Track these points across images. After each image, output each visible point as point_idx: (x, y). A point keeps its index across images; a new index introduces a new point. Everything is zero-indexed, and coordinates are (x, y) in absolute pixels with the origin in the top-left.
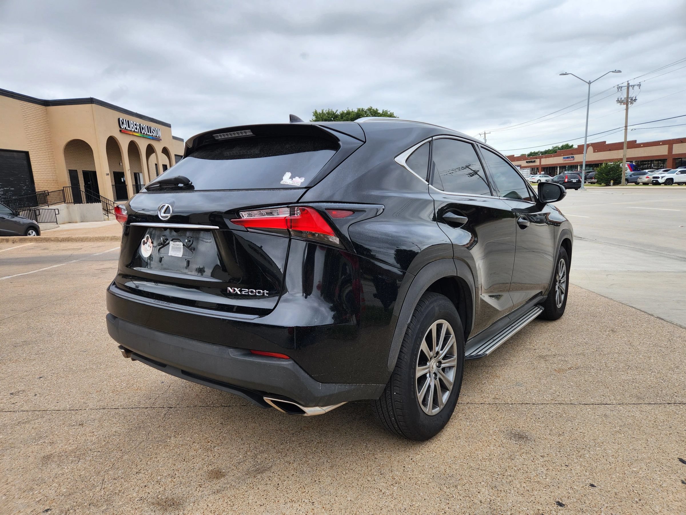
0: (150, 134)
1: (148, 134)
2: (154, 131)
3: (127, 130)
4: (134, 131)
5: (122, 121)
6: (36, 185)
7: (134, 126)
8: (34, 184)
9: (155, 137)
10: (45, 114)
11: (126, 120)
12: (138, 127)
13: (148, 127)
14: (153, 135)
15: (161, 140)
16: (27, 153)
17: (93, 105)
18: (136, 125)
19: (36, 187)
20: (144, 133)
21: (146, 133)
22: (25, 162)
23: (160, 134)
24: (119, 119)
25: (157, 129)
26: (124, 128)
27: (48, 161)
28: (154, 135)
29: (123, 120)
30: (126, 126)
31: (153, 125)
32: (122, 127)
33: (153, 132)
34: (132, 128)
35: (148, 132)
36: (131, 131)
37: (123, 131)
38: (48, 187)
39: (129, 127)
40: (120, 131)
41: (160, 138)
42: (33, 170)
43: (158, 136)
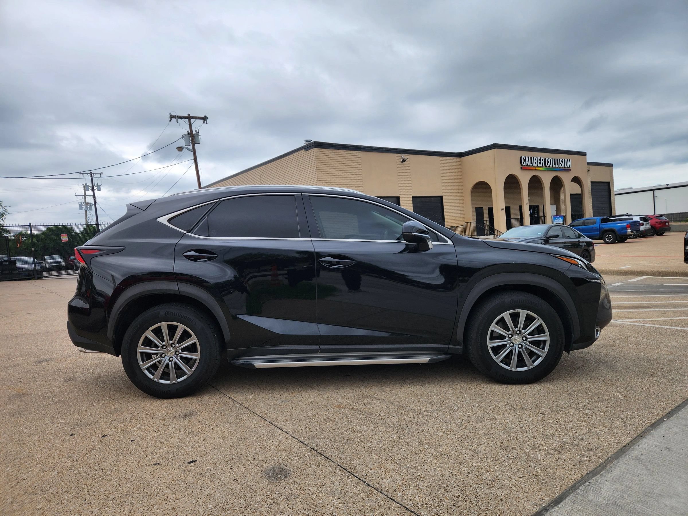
0: (557, 166)
1: (554, 166)
2: (562, 162)
3: (529, 166)
4: (537, 166)
5: (524, 159)
6: (445, 222)
7: (537, 161)
8: (444, 221)
9: (563, 168)
10: (460, 164)
11: (528, 158)
12: (543, 162)
13: (555, 160)
14: (560, 167)
15: (571, 170)
16: (441, 197)
17: (495, 150)
18: (540, 160)
19: (446, 224)
20: (549, 166)
21: (551, 166)
22: (440, 205)
23: (570, 164)
24: (521, 158)
25: (566, 160)
26: (526, 165)
27: (458, 202)
28: (562, 167)
29: (525, 157)
30: (528, 163)
31: (561, 157)
32: (524, 165)
33: (560, 164)
34: (536, 162)
35: (555, 164)
36: (534, 166)
37: (525, 168)
38: (456, 223)
39: (532, 163)
40: (521, 168)
41: (570, 168)
42: (444, 211)
43: (566, 167)
